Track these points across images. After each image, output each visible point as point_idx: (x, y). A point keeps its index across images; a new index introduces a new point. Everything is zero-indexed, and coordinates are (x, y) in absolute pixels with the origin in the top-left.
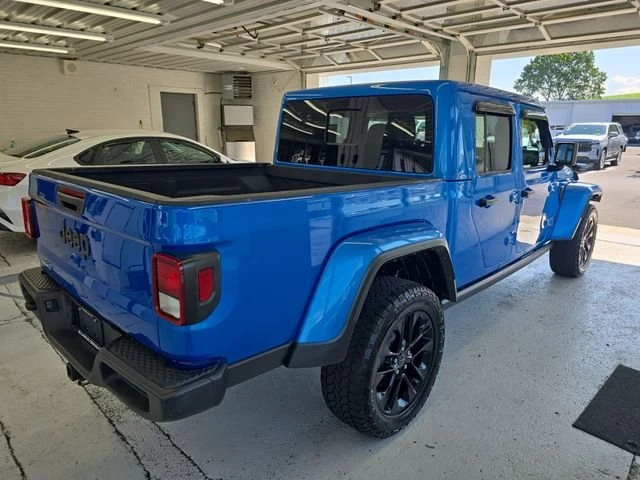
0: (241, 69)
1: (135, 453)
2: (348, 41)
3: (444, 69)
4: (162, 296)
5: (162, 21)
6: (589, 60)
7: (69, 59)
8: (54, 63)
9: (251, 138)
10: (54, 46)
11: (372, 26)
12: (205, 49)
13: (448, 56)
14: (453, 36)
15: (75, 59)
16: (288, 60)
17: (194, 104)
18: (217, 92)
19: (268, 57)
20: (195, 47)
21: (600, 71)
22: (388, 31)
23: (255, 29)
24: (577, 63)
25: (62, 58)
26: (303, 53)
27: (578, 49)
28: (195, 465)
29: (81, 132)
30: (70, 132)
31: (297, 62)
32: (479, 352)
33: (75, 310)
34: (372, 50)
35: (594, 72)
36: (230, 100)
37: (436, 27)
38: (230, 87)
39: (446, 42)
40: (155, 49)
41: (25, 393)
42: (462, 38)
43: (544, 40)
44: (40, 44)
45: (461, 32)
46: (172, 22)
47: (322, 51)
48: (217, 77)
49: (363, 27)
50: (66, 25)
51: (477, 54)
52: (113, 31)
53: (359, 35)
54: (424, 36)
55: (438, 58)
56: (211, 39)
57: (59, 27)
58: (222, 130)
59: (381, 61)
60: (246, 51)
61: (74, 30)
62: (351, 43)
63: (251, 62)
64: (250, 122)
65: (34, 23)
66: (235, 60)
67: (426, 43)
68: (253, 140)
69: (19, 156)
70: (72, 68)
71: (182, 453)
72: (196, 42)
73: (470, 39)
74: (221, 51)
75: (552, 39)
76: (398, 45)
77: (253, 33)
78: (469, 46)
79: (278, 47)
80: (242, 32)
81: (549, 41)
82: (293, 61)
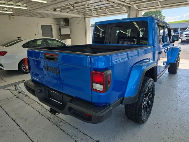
0: (66, 17)
1: (69, 135)
2: (100, 7)
3: (129, 15)
4: (94, 84)
5: (47, 2)
6: (160, 13)
7: (12, 15)
8: (7, 17)
9: (70, 38)
10: (8, 11)
11: (110, 2)
12: (56, 11)
13: (130, 11)
14: (132, 5)
15: (14, 15)
16: (81, 14)
17: (51, 28)
18: (58, 24)
19: (75, 13)
20: (53, 10)
21: (163, 16)
22: (114, 4)
23: (73, 4)
24: (157, 13)
25: (10, 15)
26: (86, 12)
27: (158, 10)
28: (89, 137)
29: (22, 38)
30: (19, 38)
31: (84, 14)
32: (158, 97)
33: (49, 92)
34: (107, 10)
35: (162, 16)
36: (62, 27)
37: (128, 2)
38: (62, 23)
39: (129, 7)
40: (41, 11)
41: (25, 120)
42: (135, 6)
43: (159, 6)
44: (4, 11)
45: (135, 4)
46: (50, 2)
47: (92, 11)
48: (58, 20)
49: (107, 3)
50: (14, 4)
51: (139, 11)
52: (29, 5)
53: (104, 6)
54: (123, 5)
55: (127, 12)
56: (58, 8)
57: (12, 5)
58: (60, 36)
59: (110, 13)
60: (68, 11)
61: (17, 6)
62: (101, 8)
63: (70, 15)
64: (69, 33)
65: (4, 4)
66: (64, 14)
67: (124, 8)
68: (70, 39)
69: (3, 46)
70: (13, 18)
71: (84, 133)
72: (53, 9)
73: (137, 6)
74: (61, 11)
75: (161, 5)
76: (115, 8)
77: (72, 5)
78: (136, 8)
79: (79, 10)
80: (69, 5)
81: (160, 6)
82: (82, 14)
